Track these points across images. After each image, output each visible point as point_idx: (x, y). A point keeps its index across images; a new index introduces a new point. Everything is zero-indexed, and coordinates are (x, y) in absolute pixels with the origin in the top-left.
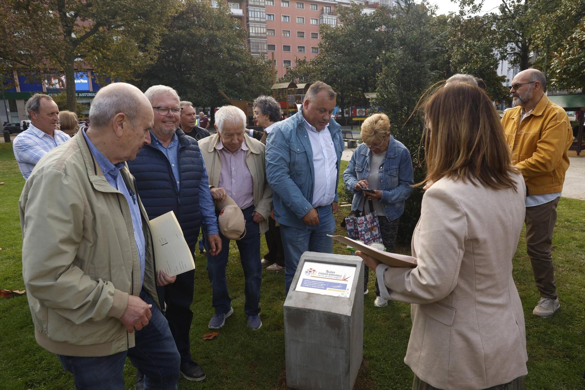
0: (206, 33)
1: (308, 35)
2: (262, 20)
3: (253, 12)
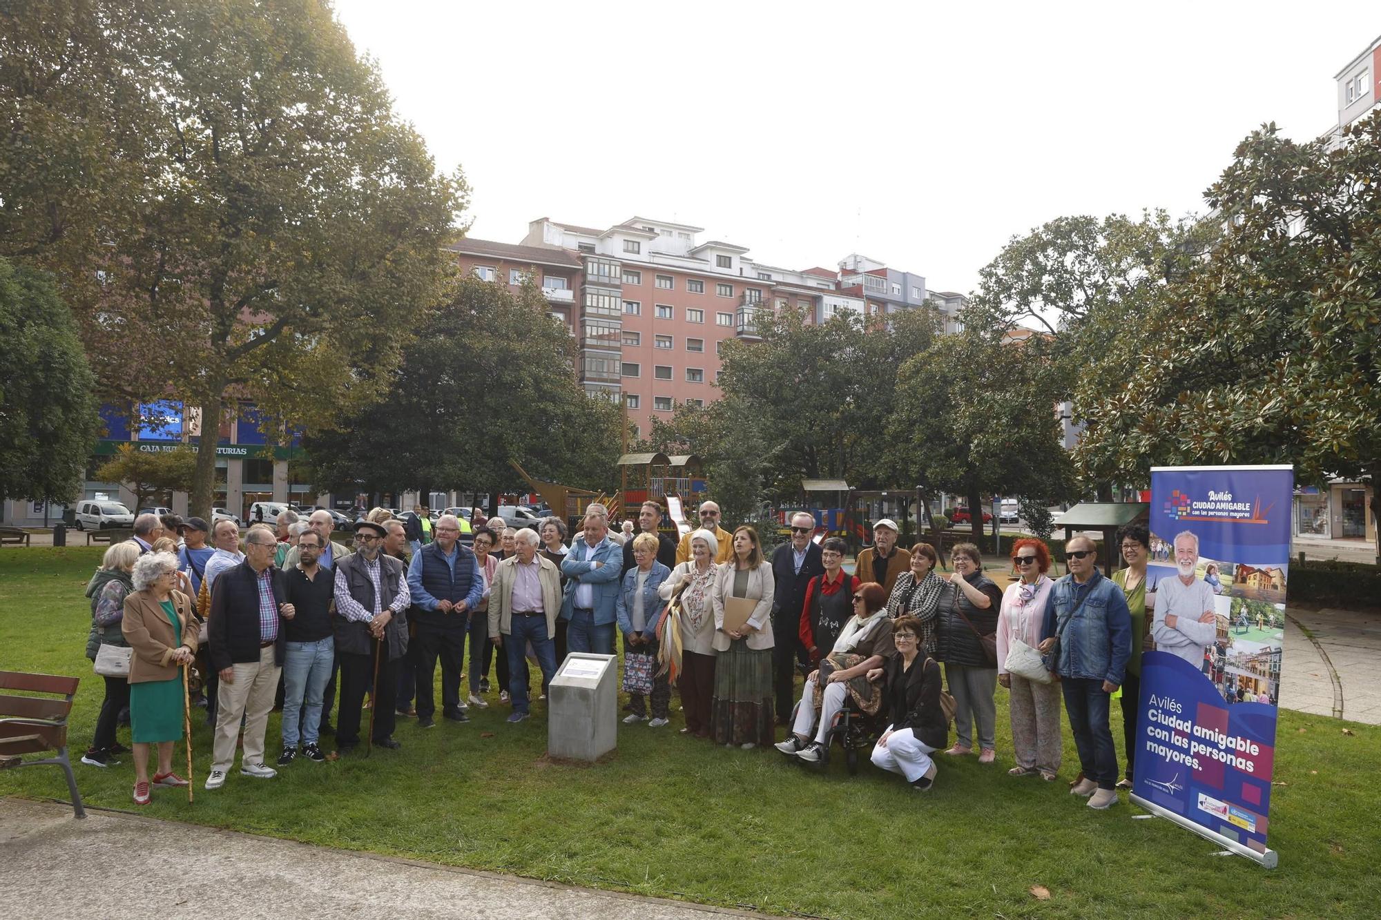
0: (494, 344)
1: (710, 347)
2: (614, 313)
3: (595, 297)
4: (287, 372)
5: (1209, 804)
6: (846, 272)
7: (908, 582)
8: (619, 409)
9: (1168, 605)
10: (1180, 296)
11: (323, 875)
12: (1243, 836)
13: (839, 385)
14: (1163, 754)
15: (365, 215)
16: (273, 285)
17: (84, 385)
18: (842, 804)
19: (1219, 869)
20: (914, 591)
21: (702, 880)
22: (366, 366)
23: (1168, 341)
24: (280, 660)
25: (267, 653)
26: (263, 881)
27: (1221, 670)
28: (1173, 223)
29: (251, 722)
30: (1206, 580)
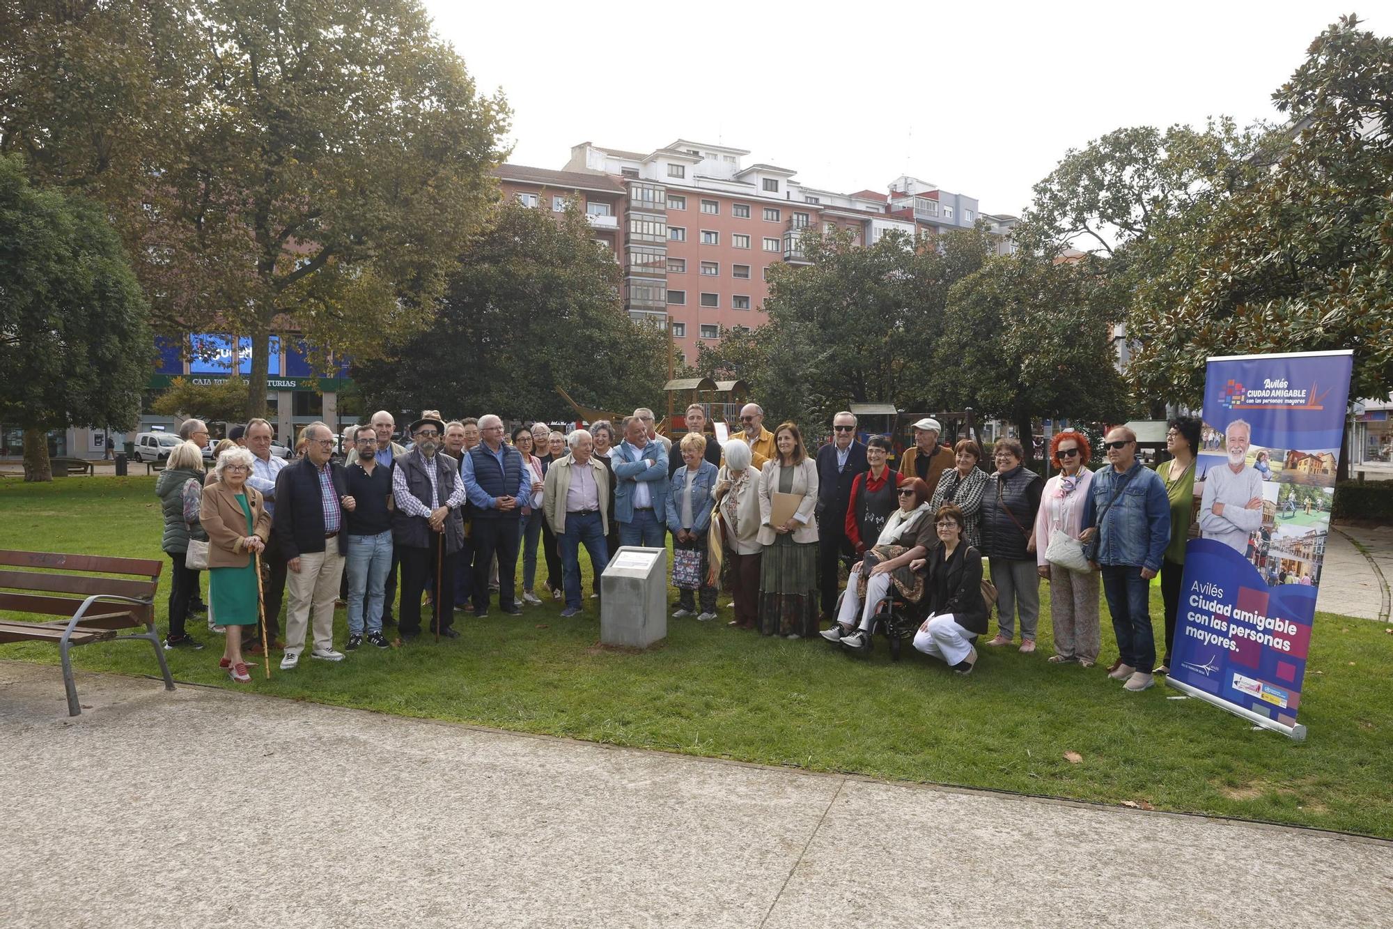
0: (538, 270)
1: (756, 273)
2: (658, 240)
3: (639, 223)
4: (333, 301)
5: (1243, 683)
6: (895, 195)
7: (952, 478)
8: (665, 335)
9: (1216, 493)
10: (1243, 207)
11: (394, 736)
12: (1274, 712)
13: (888, 308)
14: (1202, 638)
15: (406, 140)
16: (316, 213)
17: (138, 314)
18: (884, 684)
19: (1248, 740)
20: (958, 486)
21: (750, 743)
22: (411, 294)
23: (1228, 253)
24: (343, 550)
25: (331, 543)
26: (340, 740)
27: (1264, 554)
28: (1239, 132)
29: (320, 610)
30: (1255, 467)
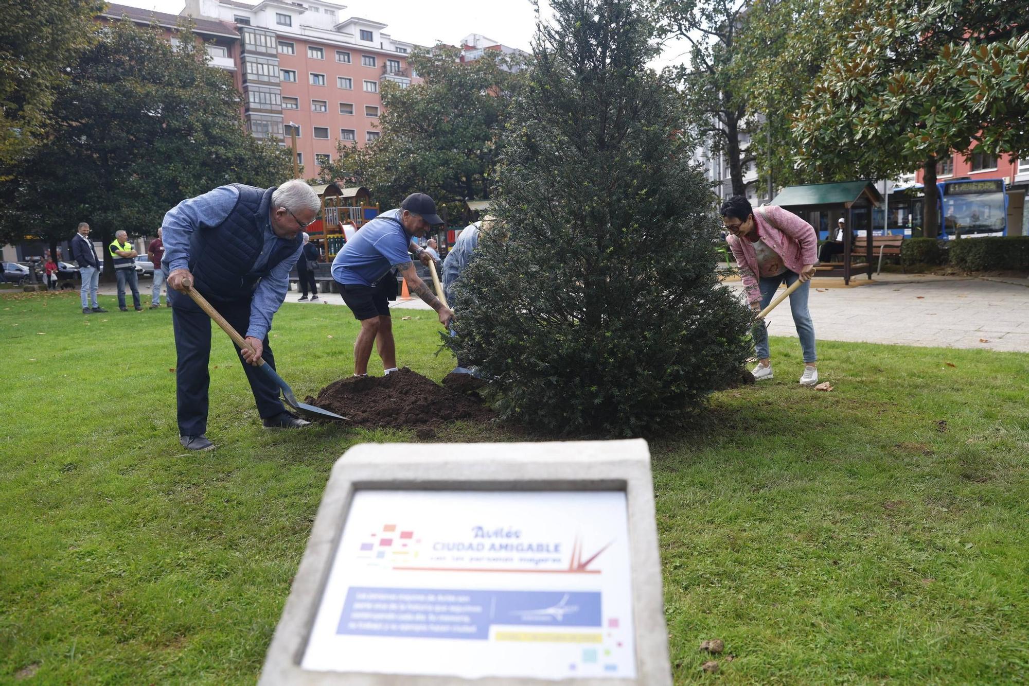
0: (157, 91)
1: (359, 111)
2: (273, 80)
3: (254, 65)
6: (467, 48)
